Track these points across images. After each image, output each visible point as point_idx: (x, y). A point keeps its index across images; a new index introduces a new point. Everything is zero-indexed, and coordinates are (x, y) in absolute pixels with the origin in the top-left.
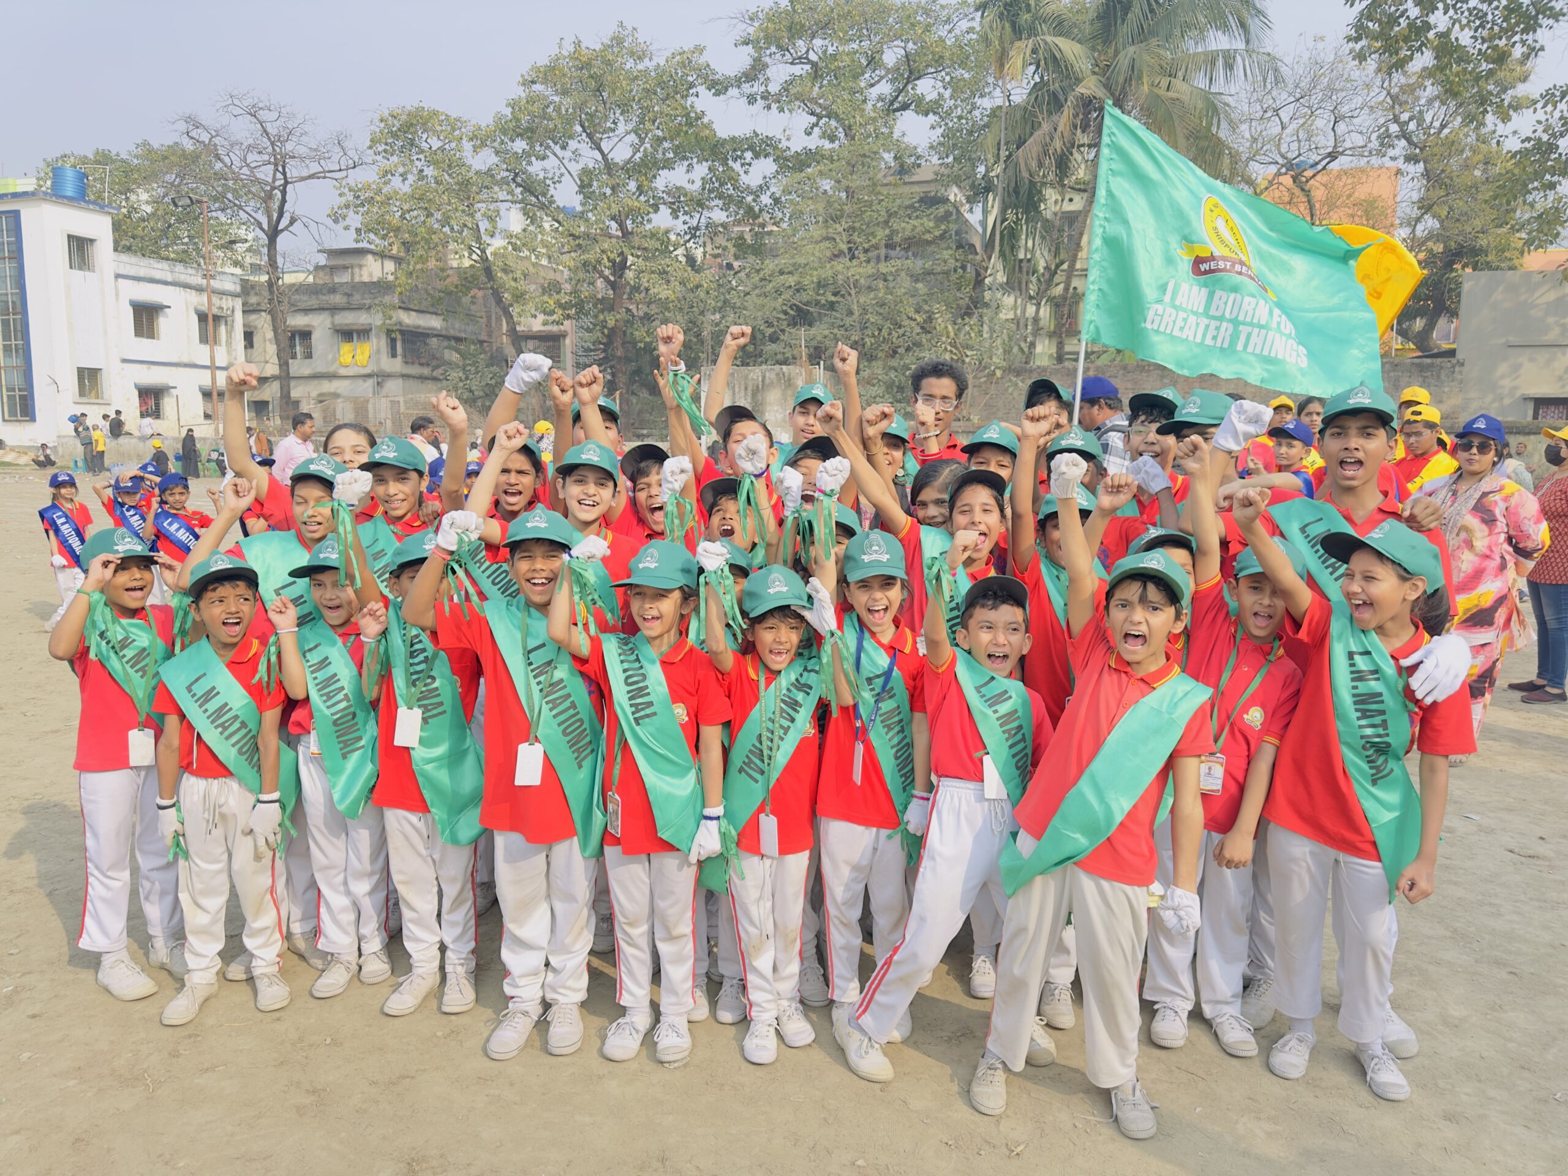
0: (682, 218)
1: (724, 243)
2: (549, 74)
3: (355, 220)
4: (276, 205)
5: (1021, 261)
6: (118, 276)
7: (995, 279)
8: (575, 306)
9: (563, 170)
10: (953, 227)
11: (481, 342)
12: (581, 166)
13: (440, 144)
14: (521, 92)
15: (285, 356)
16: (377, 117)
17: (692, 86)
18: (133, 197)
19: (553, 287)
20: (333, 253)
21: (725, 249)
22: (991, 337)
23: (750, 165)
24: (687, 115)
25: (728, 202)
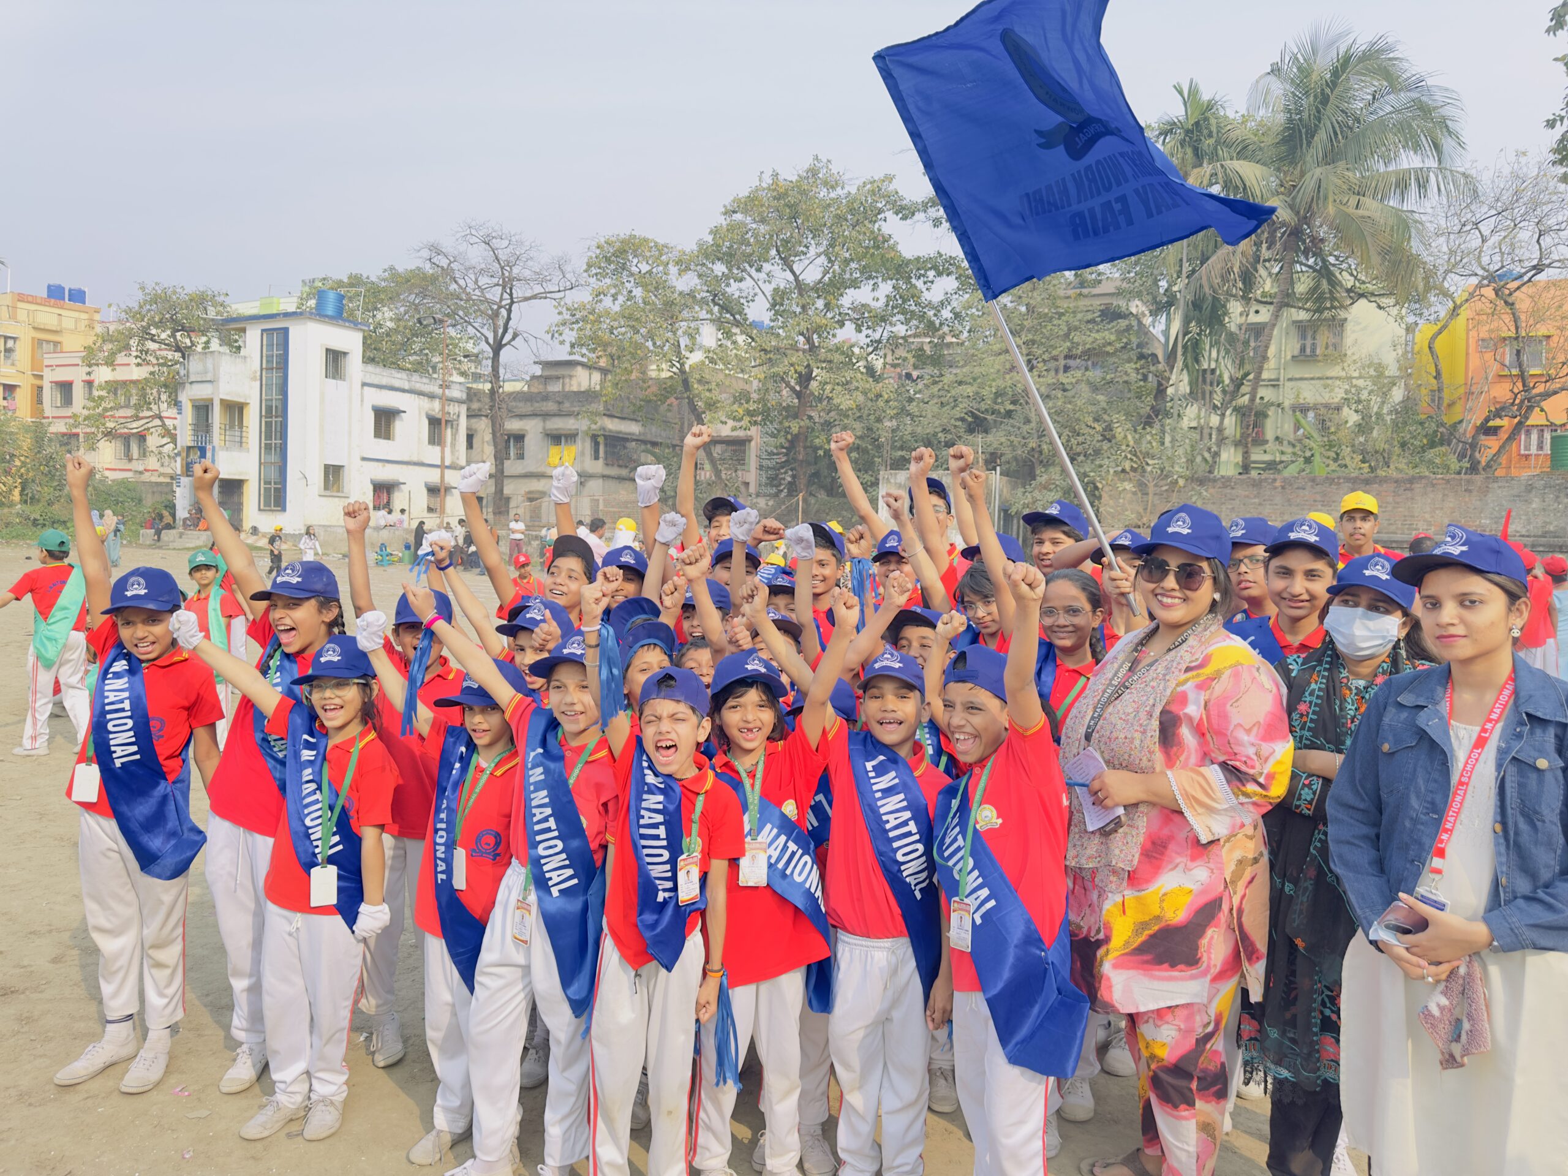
0: (865, 332)
1: (904, 354)
2: (749, 204)
3: (570, 336)
4: (501, 323)
5: (1205, 371)
6: (364, 384)
7: (1177, 390)
8: (762, 413)
9: (757, 290)
10: (1135, 341)
11: (674, 446)
12: (773, 285)
13: (648, 268)
14: (722, 221)
15: (500, 458)
16: (594, 244)
17: (880, 211)
18: (379, 316)
19: (743, 397)
20: (547, 365)
21: (905, 359)
22: (1173, 447)
23: (932, 282)
24: (875, 239)
25: (909, 316)
